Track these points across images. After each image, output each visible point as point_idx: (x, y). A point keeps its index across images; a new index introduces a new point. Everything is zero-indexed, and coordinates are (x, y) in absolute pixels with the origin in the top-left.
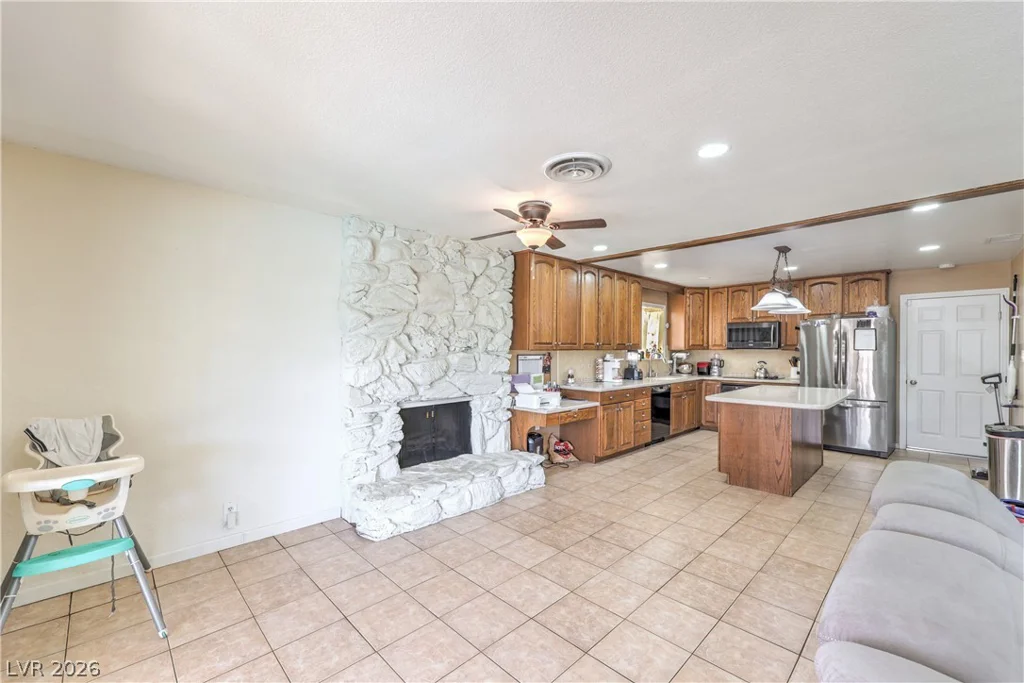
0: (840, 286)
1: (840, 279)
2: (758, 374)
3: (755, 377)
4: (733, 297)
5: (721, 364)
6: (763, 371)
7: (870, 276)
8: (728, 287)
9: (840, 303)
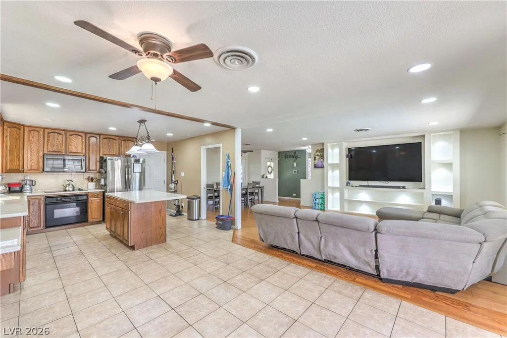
0: (118, 141)
1: (118, 138)
2: (67, 188)
3: (66, 191)
4: (49, 137)
5: (33, 183)
6: (71, 186)
7: (130, 139)
8: (44, 129)
9: (118, 149)
